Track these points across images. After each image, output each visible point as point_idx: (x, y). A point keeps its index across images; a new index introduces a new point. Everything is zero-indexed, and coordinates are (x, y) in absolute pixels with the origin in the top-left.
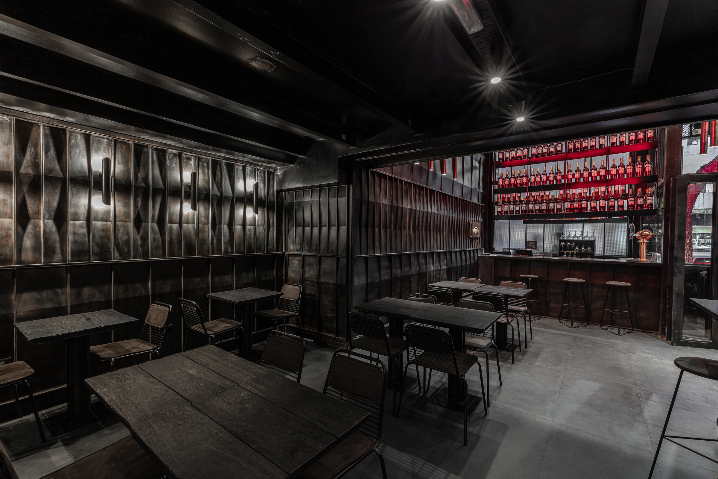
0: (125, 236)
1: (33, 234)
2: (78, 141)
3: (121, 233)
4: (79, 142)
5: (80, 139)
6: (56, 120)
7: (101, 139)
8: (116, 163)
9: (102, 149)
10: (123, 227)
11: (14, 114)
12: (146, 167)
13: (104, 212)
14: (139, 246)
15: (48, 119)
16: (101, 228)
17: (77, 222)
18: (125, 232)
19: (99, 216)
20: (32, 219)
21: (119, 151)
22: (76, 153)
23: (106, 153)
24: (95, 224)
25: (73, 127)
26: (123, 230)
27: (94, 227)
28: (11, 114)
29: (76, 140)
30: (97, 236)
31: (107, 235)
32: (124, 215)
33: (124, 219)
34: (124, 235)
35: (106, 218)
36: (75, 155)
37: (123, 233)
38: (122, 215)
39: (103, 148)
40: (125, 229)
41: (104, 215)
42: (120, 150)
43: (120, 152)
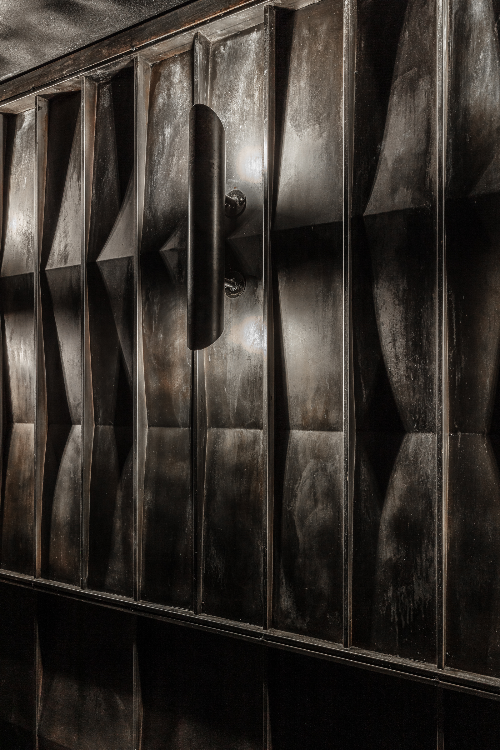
0: (320, 507)
1: (72, 475)
2: (172, 92)
3: (306, 488)
4: (175, 94)
5: (181, 81)
6: (106, 42)
7: (240, 39)
8: (289, 126)
9: (242, 85)
10: (317, 456)
11: (32, 83)
12: (423, 84)
13: (243, 384)
14: (380, 575)
15: (89, 52)
16: (231, 459)
17: (170, 433)
18: (322, 485)
19: (227, 404)
20: (75, 424)
21: (300, 64)
22: (163, 147)
23: (251, 96)
24: (215, 442)
25: (143, 39)
26: (313, 474)
27: (213, 452)
28: (28, 89)
29: (169, 90)
30: (219, 498)
31: (252, 497)
32: (318, 390)
33: (320, 414)
34: (316, 501)
35: (252, 409)
36: (162, 156)
37: (313, 486)
38: (311, 394)
39: (247, 77)
40: (324, 469)
41: (245, 398)
42: (305, 53)
43: (304, 65)
